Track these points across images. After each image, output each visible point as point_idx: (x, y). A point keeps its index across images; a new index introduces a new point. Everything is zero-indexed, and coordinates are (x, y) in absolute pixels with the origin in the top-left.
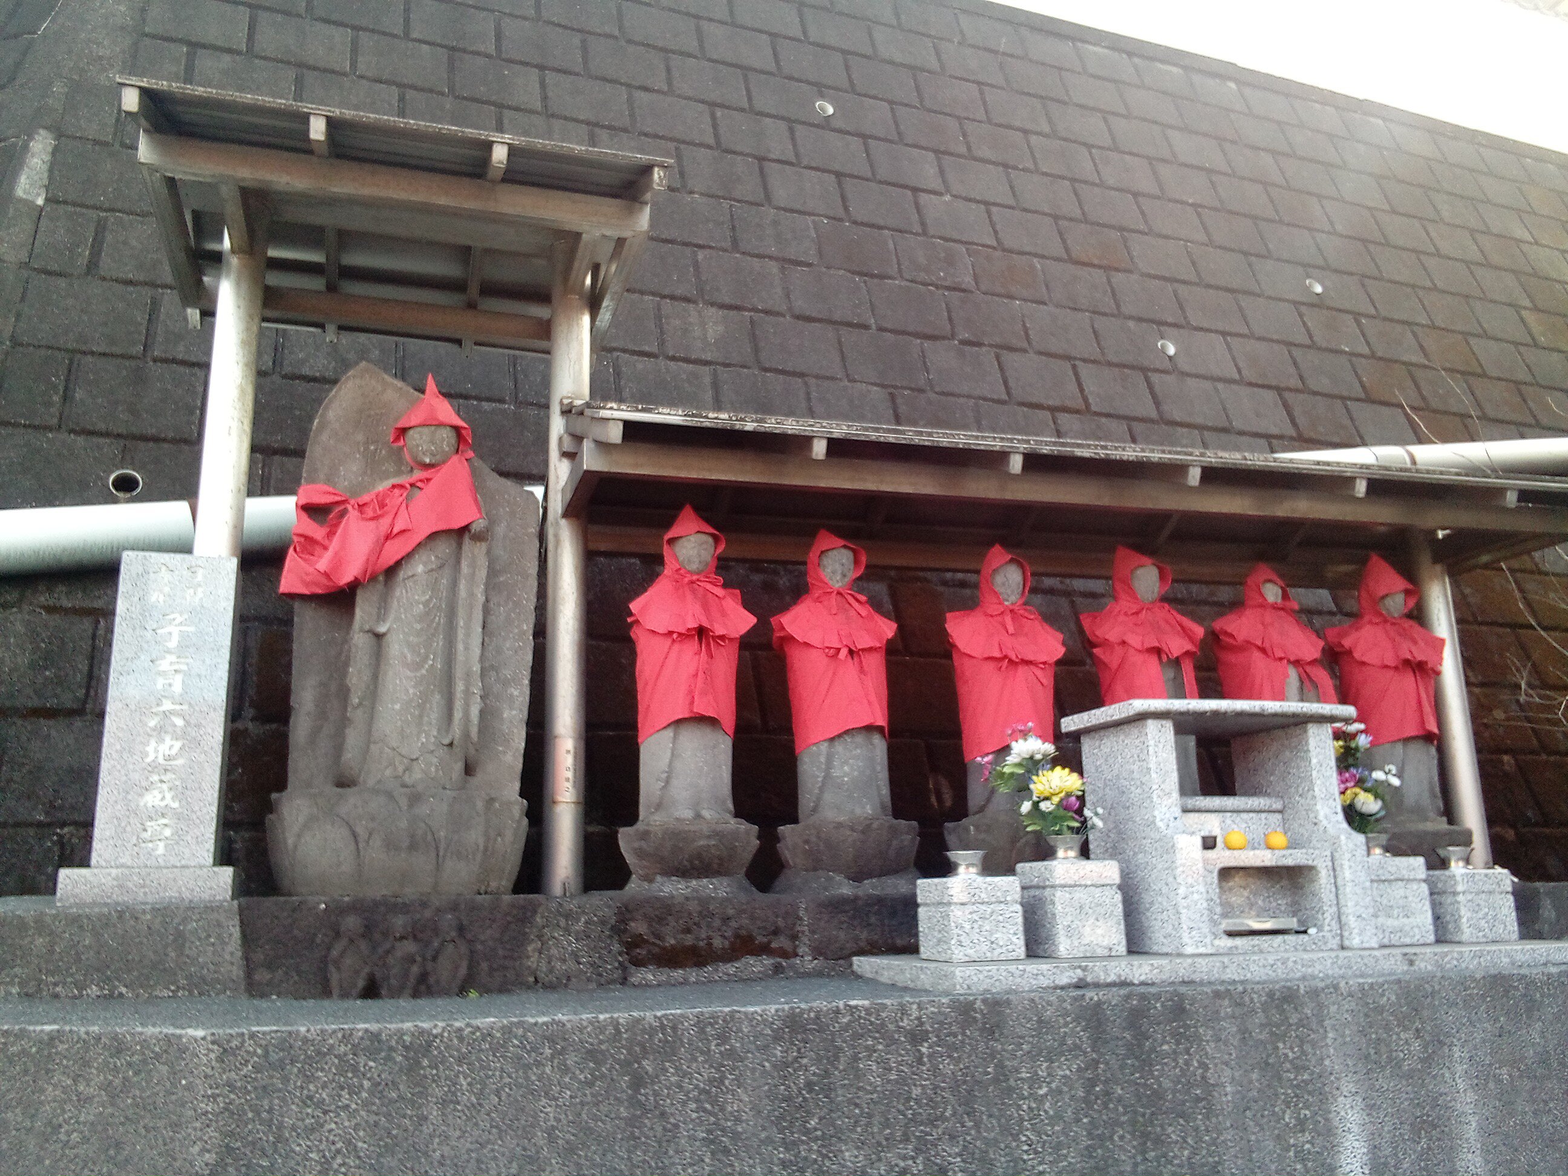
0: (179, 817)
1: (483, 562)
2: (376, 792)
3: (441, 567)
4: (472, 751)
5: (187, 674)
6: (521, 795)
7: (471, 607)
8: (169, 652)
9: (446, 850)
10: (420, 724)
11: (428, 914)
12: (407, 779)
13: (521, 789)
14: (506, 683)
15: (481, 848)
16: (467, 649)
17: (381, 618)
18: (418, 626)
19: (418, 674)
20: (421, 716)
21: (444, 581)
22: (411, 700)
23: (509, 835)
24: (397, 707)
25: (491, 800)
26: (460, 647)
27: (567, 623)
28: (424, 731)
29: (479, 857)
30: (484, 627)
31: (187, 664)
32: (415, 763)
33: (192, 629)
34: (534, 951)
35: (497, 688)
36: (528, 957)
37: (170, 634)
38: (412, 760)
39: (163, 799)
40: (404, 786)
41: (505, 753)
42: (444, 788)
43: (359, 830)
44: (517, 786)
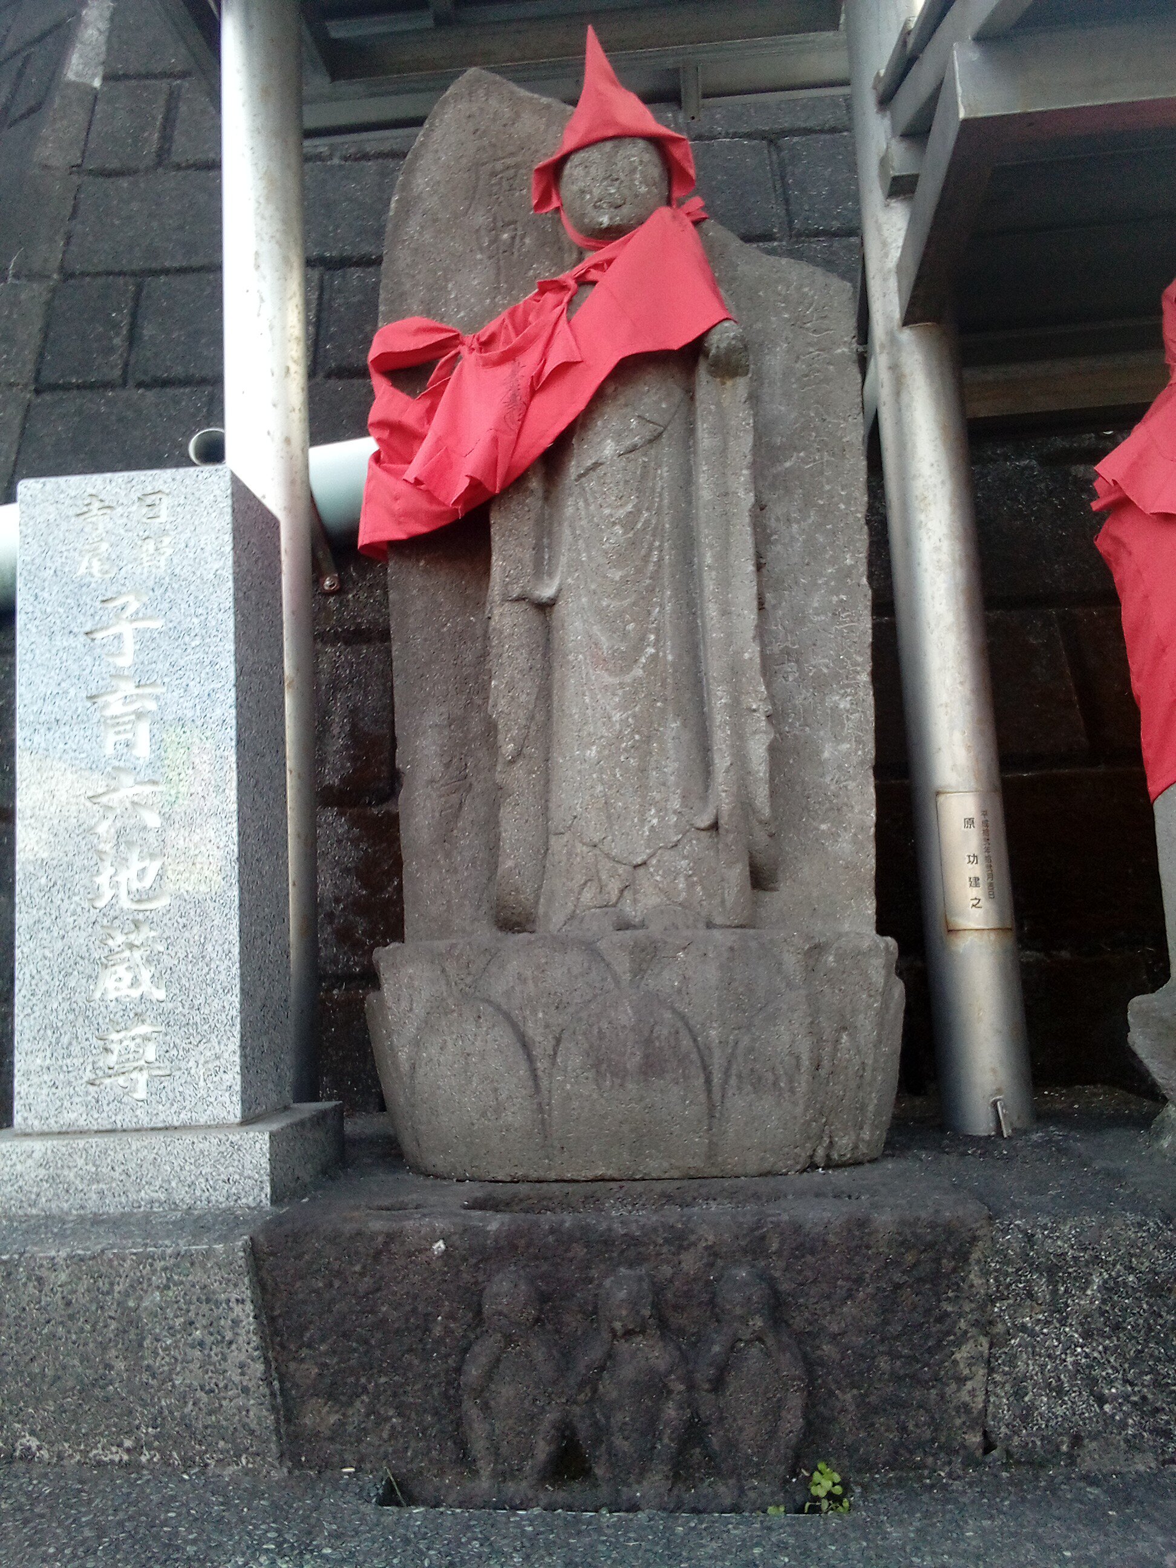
0: (167, 1019)
1: (741, 419)
2: (562, 944)
3: (655, 439)
4: (761, 837)
5: (158, 721)
6: (882, 929)
7: (726, 518)
8: (118, 675)
9: (727, 1072)
10: (642, 788)
11: (690, 1263)
12: (630, 910)
13: (879, 912)
14: (821, 685)
15: (806, 1062)
16: (725, 612)
17: (541, 568)
18: (617, 575)
19: (628, 679)
20: (643, 770)
21: (664, 471)
22: (619, 737)
23: (866, 1025)
24: (592, 753)
25: (817, 949)
26: (712, 610)
27: (937, 549)
28: (654, 803)
29: (803, 1085)
30: (759, 567)
31: (157, 698)
32: (641, 871)
33: (157, 624)
34: (972, 1362)
35: (802, 698)
36: (962, 1380)
37: (118, 637)
38: (636, 867)
39: (135, 983)
40: (624, 925)
41: (835, 836)
42: (710, 925)
43: (534, 1031)
44: (869, 906)
